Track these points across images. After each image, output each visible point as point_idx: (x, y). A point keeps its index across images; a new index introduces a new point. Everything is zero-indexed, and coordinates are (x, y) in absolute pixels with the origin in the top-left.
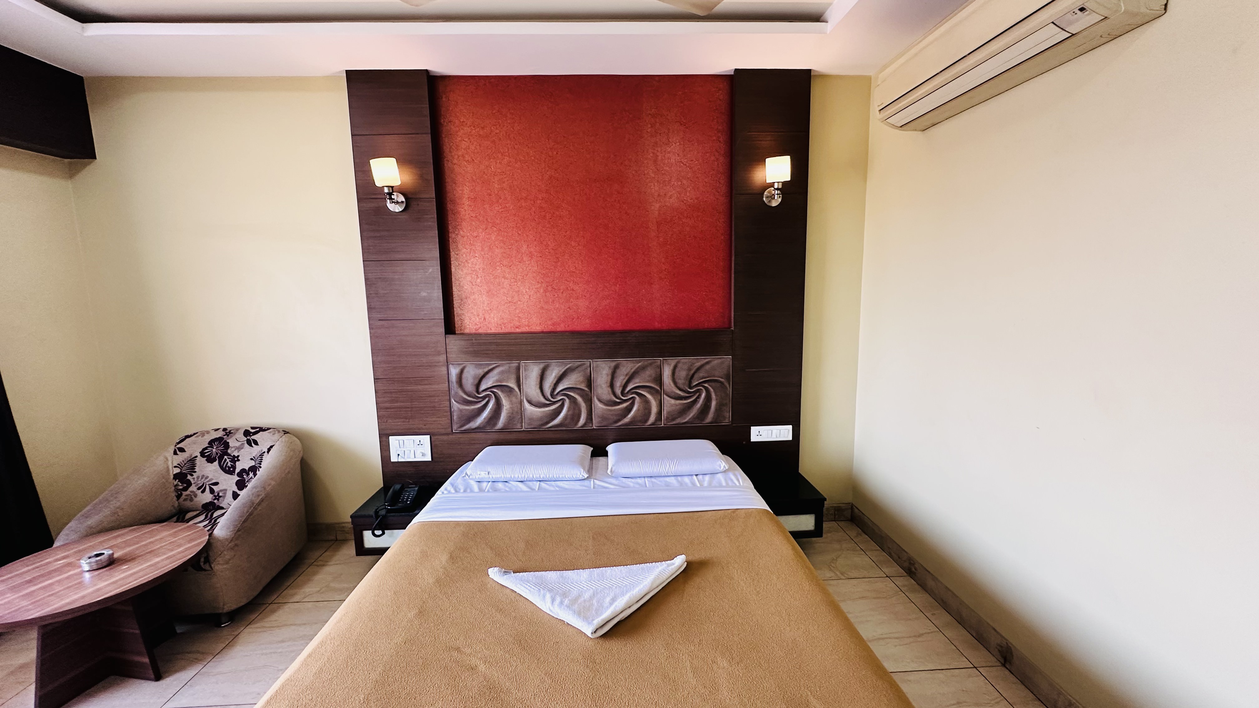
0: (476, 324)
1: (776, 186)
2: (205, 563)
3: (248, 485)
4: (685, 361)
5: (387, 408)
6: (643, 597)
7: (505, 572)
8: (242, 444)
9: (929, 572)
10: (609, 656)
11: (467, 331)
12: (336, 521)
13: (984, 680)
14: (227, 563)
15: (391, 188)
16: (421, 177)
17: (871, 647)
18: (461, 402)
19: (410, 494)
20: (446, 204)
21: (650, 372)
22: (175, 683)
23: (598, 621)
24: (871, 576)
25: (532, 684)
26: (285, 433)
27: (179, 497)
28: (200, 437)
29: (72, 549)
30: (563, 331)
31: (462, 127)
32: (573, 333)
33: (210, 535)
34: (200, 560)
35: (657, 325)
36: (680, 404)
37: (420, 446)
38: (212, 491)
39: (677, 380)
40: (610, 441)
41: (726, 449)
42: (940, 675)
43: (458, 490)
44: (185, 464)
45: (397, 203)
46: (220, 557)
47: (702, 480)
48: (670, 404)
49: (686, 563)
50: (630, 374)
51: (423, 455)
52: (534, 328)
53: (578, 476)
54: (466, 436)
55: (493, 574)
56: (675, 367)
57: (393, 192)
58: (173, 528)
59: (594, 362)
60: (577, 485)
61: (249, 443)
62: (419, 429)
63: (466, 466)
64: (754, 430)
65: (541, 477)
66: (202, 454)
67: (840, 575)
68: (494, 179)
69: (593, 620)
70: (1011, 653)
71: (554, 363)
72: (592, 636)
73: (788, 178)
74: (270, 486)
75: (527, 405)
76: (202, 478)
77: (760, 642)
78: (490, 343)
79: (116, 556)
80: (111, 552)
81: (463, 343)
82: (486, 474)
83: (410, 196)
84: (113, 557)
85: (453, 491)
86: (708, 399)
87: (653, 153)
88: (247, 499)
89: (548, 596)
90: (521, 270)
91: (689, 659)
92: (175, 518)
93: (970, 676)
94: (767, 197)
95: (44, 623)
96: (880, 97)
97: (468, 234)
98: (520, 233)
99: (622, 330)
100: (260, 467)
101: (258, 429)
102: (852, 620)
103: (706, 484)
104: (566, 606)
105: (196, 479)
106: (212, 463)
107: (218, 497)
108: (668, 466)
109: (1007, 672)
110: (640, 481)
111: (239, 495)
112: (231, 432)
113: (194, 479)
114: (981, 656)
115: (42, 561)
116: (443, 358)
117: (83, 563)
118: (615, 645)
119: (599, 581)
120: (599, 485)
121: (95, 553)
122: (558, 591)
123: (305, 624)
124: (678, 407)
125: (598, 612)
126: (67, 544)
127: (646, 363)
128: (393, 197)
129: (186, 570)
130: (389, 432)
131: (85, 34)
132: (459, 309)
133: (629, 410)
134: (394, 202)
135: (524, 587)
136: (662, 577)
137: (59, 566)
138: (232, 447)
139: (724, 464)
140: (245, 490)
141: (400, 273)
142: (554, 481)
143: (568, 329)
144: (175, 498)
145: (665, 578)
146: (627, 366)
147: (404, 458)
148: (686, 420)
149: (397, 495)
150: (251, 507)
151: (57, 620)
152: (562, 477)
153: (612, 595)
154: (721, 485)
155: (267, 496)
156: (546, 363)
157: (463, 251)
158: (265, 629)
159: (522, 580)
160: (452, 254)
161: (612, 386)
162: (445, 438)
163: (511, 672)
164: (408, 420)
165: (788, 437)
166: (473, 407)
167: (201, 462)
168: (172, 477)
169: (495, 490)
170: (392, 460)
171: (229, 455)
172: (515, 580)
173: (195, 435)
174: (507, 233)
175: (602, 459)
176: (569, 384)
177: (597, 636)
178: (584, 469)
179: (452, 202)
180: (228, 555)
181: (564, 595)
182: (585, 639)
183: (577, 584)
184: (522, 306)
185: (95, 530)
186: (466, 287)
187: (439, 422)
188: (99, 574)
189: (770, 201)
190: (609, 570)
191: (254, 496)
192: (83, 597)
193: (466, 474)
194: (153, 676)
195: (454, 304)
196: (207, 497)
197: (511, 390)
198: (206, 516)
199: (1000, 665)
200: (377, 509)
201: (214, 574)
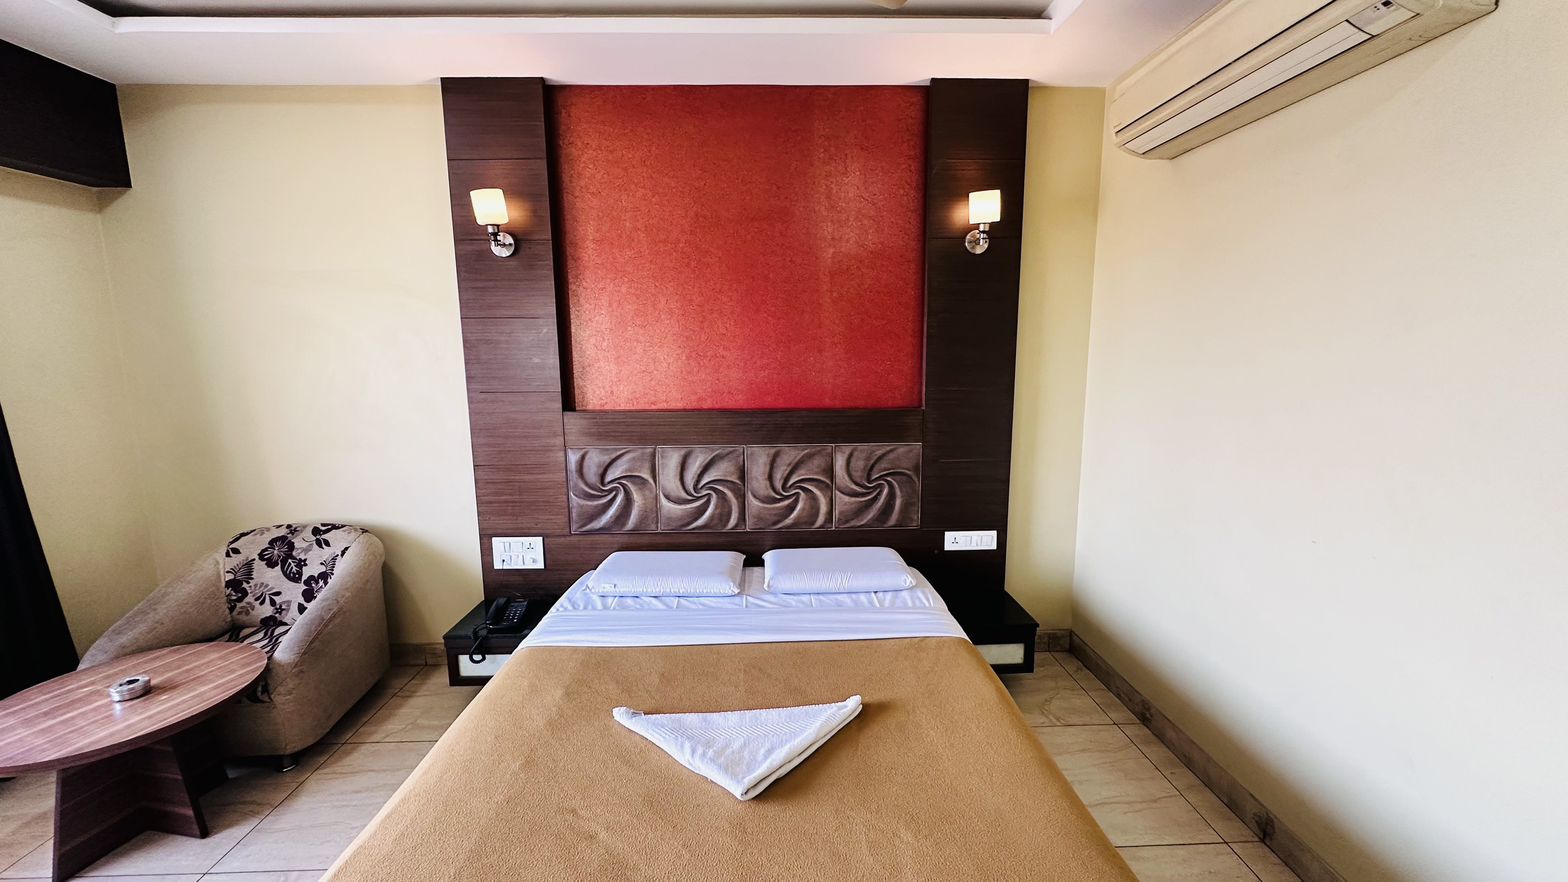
0: (601, 399)
1: (982, 228)
2: (263, 693)
3: (318, 596)
4: (863, 448)
5: (491, 502)
6: (806, 750)
7: (634, 713)
8: (310, 545)
9: (1169, 720)
10: (763, 824)
11: (590, 407)
12: (428, 642)
13: (1237, 859)
14: (291, 693)
15: (496, 227)
16: (535, 212)
17: (1093, 814)
18: (582, 496)
19: (518, 609)
20: (566, 247)
21: (818, 462)
22: (224, 841)
23: (750, 779)
24: (1094, 722)
25: (666, 859)
26: (363, 532)
27: (232, 609)
28: (259, 535)
29: (100, 673)
30: (710, 409)
31: (586, 150)
32: (723, 411)
33: (270, 658)
34: (257, 689)
35: (827, 402)
36: (856, 502)
37: (530, 550)
38: (273, 603)
39: (854, 473)
40: (767, 548)
41: (912, 559)
42: (1181, 852)
43: (576, 606)
44: (240, 569)
45: (504, 245)
46: (283, 686)
47: (882, 598)
48: (843, 502)
49: (861, 706)
50: (793, 464)
51: (534, 561)
52: (674, 404)
53: (727, 592)
54: (587, 538)
55: (619, 715)
56: (851, 456)
57: (499, 232)
58: (227, 648)
59: (748, 448)
60: (727, 603)
61: (319, 543)
62: (529, 529)
63: (587, 576)
64: (949, 536)
65: (681, 592)
66: (261, 556)
67: (1054, 720)
68: (625, 216)
69: (744, 778)
70: (1273, 827)
71: (698, 449)
72: (742, 797)
73: (997, 219)
74: (344, 599)
75: (664, 501)
76: (260, 587)
77: (955, 810)
78: (618, 422)
79: (153, 682)
80: (147, 678)
81: (584, 422)
82: (611, 587)
83: (520, 237)
84: (150, 685)
85: (570, 608)
86: (892, 496)
87: (827, 186)
88: (315, 614)
89: (687, 745)
90: (658, 331)
91: (864, 830)
92: (227, 636)
93: (1218, 854)
94: (970, 242)
95: (63, 767)
96: (1116, 117)
97: (593, 286)
98: (657, 284)
99: (785, 409)
100: (333, 574)
101: (330, 527)
102: (1069, 779)
103: (887, 604)
104: (710, 758)
105: (253, 588)
106: (273, 568)
107: (280, 610)
108: (840, 580)
109: (1267, 849)
110: (805, 598)
111: (306, 608)
112: (297, 529)
113: (250, 587)
114: (1233, 829)
115: (63, 688)
116: (559, 441)
117: (113, 693)
118: (770, 810)
119: (751, 727)
120: (752, 603)
121: (128, 679)
122: (700, 739)
123: (385, 771)
124: (853, 506)
125: (750, 770)
126: (93, 667)
127: (814, 450)
128: (499, 238)
129: (240, 702)
130: (490, 532)
131: (117, 32)
132: (580, 379)
133: (791, 508)
134: (500, 245)
135: (658, 733)
136: (832, 724)
137: (82, 695)
138: (298, 549)
139: (910, 579)
140: (313, 602)
141: (506, 333)
142: (697, 597)
143: (717, 407)
144: (227, 611)
145: (834, 725)
146: (791, 454)
147: (510, 565)
148: (863, 523)
149: (502, 611)
150: (320, 625)
151: (79, 763)
152: (707, 592)
153: (767, 746)
154: (906, 607)
155: (340, 609)
156: (690, 449)
157: (586, 306)
158: (337, 776)
159: (654, 725)
160: (573, 310)
161: (770, 478)
162: (562, 540)
163: (640, 843)
164: (515, 518)
165: (991, 545)
166: (596, 503)
167: (259, 567)
168: (224, 584)
169: (624, 608)
170: (496, 567)
171: (293, 558)
172: (646, 724)
173: (253, 533)
174: (641, 284)
175: (757, 570)
176: (717, 476)
177: (748, 799)
178: (734, 583)
179: (572, 244)
180: (291, 684)
181: (708, 745)
182: (733, 801)
183: (723, 731)
184: (659, 377)
185: (128, 650)
186: (588, 353)
187: (554, 521)
188: (131, 706)
189: (973, 248)
190: (764, 712)
191: (324, 609)
192: (112, 734)
193: (587, 586)
194: (198, 833)
195: (573, 374)
196: (267, 610)
197: (644, 481)
198: (265, 633)
199: (1257, 840)
200: (477, 628)
201: (274, 708)
